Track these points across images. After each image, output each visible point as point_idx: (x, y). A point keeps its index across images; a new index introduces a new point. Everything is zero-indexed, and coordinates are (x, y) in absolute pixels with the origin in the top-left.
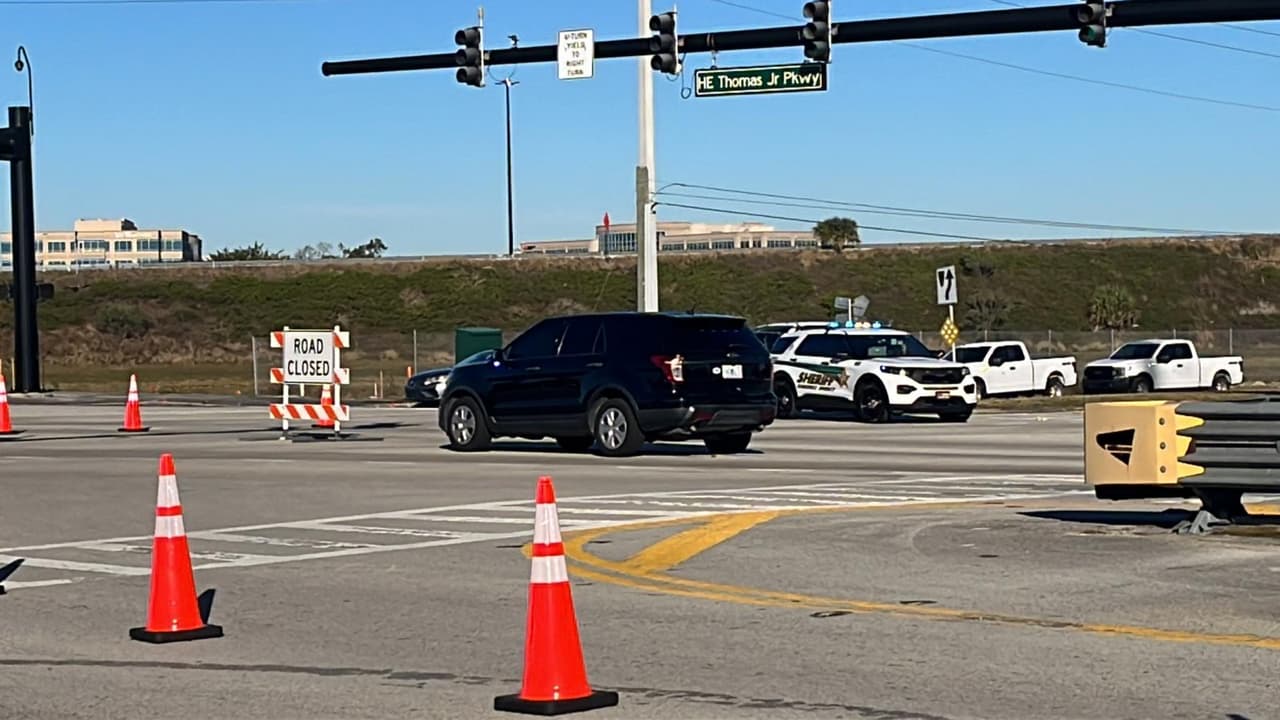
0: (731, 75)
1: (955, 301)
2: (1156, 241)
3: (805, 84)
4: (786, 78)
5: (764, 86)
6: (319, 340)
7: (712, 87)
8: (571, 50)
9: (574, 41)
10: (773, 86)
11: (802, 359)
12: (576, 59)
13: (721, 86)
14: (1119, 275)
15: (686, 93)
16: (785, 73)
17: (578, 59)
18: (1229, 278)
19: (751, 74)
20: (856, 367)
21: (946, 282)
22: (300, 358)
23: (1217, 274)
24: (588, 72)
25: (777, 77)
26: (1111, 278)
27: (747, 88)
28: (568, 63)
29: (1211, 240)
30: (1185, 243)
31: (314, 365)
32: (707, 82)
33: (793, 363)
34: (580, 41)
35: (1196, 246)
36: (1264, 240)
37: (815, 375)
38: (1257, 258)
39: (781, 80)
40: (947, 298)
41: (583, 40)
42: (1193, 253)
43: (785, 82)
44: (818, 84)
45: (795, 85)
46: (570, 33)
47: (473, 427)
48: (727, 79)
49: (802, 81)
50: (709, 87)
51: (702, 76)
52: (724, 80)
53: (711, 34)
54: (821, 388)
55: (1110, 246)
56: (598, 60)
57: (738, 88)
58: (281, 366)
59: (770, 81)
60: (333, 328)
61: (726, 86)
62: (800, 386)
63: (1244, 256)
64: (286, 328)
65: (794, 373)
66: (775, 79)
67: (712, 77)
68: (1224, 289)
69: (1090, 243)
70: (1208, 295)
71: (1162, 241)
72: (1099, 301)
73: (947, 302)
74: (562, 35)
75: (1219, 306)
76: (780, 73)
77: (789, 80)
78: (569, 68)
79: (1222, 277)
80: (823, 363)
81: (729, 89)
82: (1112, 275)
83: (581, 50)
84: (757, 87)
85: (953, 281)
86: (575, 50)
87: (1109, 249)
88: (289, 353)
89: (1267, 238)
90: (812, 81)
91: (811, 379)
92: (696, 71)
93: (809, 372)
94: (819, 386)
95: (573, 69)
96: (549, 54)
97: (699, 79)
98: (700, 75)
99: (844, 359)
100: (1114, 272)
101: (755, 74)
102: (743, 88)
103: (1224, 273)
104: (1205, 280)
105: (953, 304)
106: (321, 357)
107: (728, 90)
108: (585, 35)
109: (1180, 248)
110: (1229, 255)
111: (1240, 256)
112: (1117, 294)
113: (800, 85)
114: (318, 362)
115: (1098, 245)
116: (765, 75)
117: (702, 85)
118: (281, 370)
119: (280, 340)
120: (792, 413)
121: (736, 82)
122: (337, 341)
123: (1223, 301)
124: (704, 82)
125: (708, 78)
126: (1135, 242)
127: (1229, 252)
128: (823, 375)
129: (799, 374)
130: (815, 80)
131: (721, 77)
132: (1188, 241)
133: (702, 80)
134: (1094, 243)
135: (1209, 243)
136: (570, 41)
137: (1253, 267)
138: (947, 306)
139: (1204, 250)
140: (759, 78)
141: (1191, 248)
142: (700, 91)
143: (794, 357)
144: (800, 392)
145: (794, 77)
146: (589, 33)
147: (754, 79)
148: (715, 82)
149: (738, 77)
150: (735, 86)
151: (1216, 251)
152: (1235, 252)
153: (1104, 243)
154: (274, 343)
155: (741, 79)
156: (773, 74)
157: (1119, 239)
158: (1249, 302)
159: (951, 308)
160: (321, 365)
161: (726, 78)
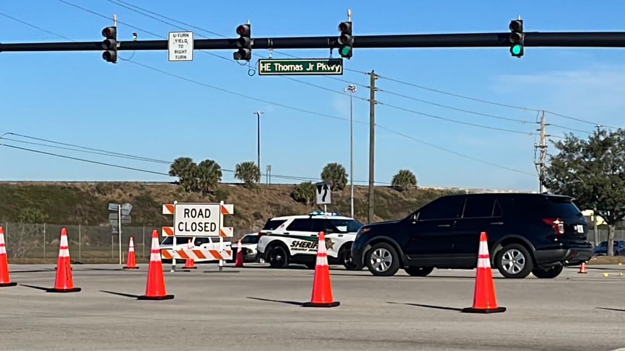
0: (283, 63)
1: (329, 202)
2: (49, 184)
3: (331, 71)
4: (318, 67)
5: (304, 70)
6: (206, 210)
7: (270, 70)
8: (178, 43)
9: (180, 38)
10: (310, 71)
11: (292, 233)
12: (181, 49)
13: (276, 70)
14: (31, 203)
15: (252, 73)
16: (318, 64)
17: (183, 49)
18: (92, 205)
19: (295, 63)
20: (339, 238)
21: (323, 191)
22: (190, 220)
23: (85, 204)
24: (189, 57)
25: (313, 65)
26: (26, 204)
27: (293, 71)
28: (176, 52)
29: (79, 184)
30: (66, 185)
31: (203, 226)
32: (267, 67)
33: (286, 235)
34: (183, 38)
35: (73, 187)
36: (108, 184)
37: (306, 242)
38: (105, 195)
39: (315, 67)
40: (323, 200)
41: (187, 38)
42: (69, 191)
43: (318, 69)
44: (339, 71)
45: (324, 71)
46: (177, 34)
47: (391, 261)
48: (280, 66)
49: (329, 69)
50: (268, 70)
51: (263, 63)
52: (278, 66)
53: (270, 39)
54: (310, 250)
55: (24, 185)
56: (197, 50)
57: (287, 71)
58: (172, 225)
59: (308, 68)
60: (220, 202)
61: (279, 70)
62: (292, 249)
63: (99, 194)
64: (176, 202)
65: (288, 242)
66: (311, 67)
67: (270, 64)
68: (91, 212)
69: (12, 184)
70: (82, 215)
71: (52, 184)
72: (24, 217)
73: (324, 203)
74: (171, 34)
75: (89, 221)
76: (315, 63)
77: (320, 68)
78: (176, 54)
79: (89, 205)
80: (312, 235)
81: (281, 71)
82: (27, 202)
83: (184, 44)
84: (299, 71)
85: (329, 191)
86: (180, 44)
87: (24, 187)
88: (179, 217)
89: (110, 183)
90: (335, 69)
91: (302, 245)
92: (259, 60)
93: (301, 241)
94: (308, 249)
95: (179, 55)
96: (163, 45)
97: (261, 65)
98: (262, 62)
99: (329, 233)
100: (28, 200)
101: (299, 63)
102: (290, 71)
103: (88, 202)
104: (79, 206)
105: (327, 204)
106: (210, 220)
107: (282, 73)
108: (188, 35)
109: (63, 188)
110: (90, 193)
111: (97, 195)
112: (35, 213)
113: (327, 71)
114: (205, 223)
115: (17, 185)
116: (305, 64)
117: (264, 69)
118: (172, 228)
119: (172, 209)
120: (285, 265)
121: (285, 68)
122: (223, 210)
123: (90, 219)
124: (265, 67)
125: (268, 64)
126: (37, 184)
127: (90, 191)
128: (312, 243)
129: (292, 241)
130: (337, 68)
131: (276, 64)
132: (67, 185)
133: (264, 65)
134: (15, 184)
135: (78, 186)
136: (177, 38)
137: (104, 199)
138: (323, 205)
139: (76, 189)
140: (301, 66)
141: (69, 188)
142: (262, 72)
143: (286, 232)
144: (293, 253)
145: (324, 67)
146: (190, 34)
147: (297, 66)
148: (272, 67)
149: (287, 65)
150: (285, 70)
151: (83, 190)
152: (93, 191)
153: (20, 184)
154: (166, 211)
155: (289, 66)
156: (310, 64)
157: (28, 182)
158: (104, 219)
159: (325, 206)
160: (209, 225)
161: (279, 64)
